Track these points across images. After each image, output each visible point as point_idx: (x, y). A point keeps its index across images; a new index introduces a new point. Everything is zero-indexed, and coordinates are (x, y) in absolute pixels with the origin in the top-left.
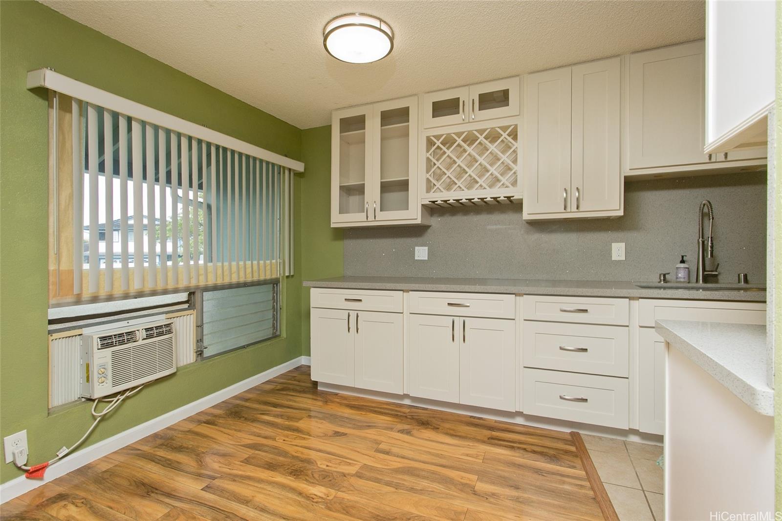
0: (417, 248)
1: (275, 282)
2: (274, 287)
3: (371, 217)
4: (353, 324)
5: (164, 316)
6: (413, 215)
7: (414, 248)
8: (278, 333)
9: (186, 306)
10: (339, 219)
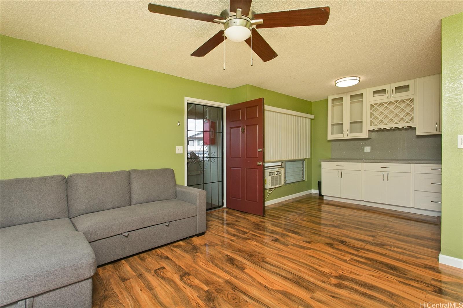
0: (365, 147)
1: (303, 160)
2: (302, 162)
3: (346, 135)
4: (340, 175)
5: (277, 169)
6: (365, 134)
7: (364, 147)
8: (304, 179)
9: (281, 166)
10: (330, 137)
